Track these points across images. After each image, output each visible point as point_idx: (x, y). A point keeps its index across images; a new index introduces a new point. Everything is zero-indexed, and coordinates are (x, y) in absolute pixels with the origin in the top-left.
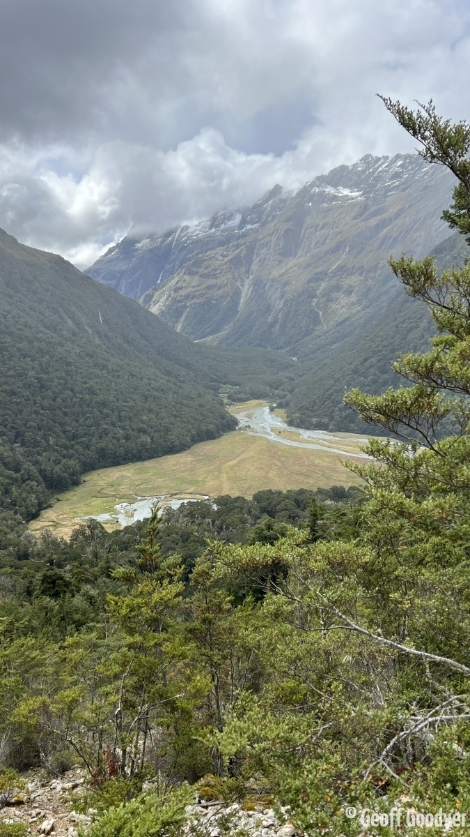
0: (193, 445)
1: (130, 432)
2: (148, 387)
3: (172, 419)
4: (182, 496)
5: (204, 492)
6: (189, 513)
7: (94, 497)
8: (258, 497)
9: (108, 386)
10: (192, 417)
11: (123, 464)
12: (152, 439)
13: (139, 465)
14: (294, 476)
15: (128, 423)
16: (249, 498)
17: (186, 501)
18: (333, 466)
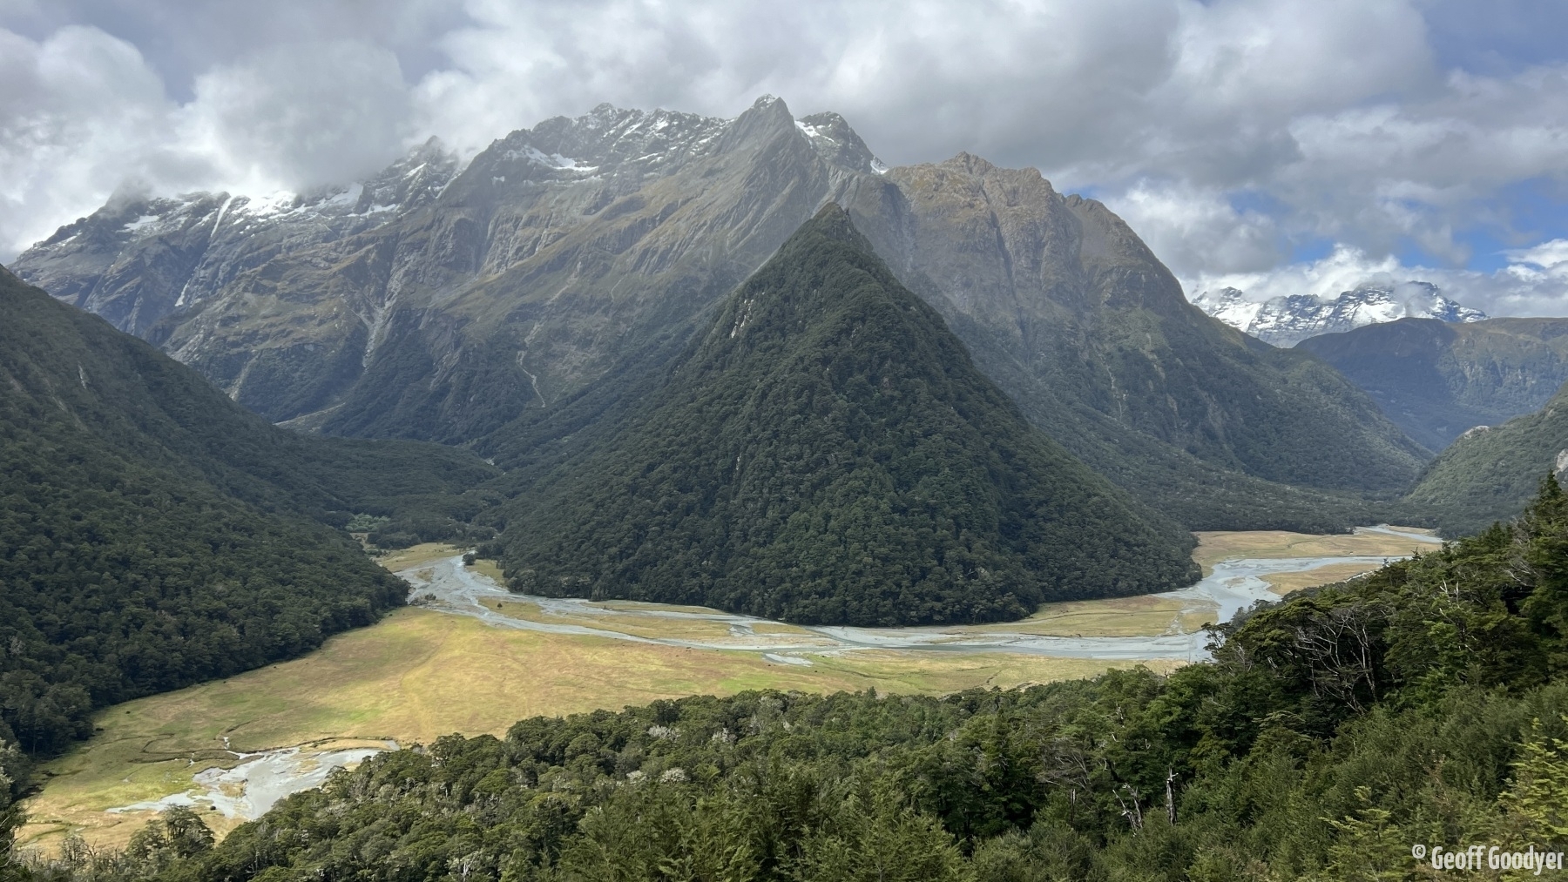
0: (325, 639)
1: (191, 619)
2: (217, 524)
3: (279, 587)
4: (339, 744)
5: (382, 733)
6: (390, 777)
7: (136, 761)
8: (521, 733)
9: (128, 522)
10: (316, 581)
11: (180, 688)
12: (241, 629)
13: (216, 687)
14: (555, 688)
15: (182, 599)
16: (501, 735)
17: (373, 754)
18: (622, 665)
